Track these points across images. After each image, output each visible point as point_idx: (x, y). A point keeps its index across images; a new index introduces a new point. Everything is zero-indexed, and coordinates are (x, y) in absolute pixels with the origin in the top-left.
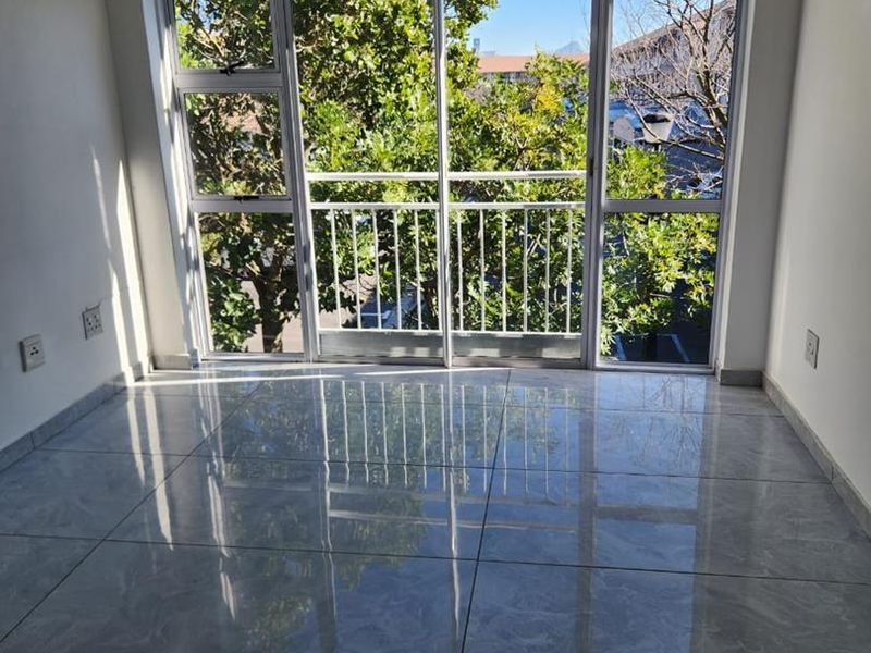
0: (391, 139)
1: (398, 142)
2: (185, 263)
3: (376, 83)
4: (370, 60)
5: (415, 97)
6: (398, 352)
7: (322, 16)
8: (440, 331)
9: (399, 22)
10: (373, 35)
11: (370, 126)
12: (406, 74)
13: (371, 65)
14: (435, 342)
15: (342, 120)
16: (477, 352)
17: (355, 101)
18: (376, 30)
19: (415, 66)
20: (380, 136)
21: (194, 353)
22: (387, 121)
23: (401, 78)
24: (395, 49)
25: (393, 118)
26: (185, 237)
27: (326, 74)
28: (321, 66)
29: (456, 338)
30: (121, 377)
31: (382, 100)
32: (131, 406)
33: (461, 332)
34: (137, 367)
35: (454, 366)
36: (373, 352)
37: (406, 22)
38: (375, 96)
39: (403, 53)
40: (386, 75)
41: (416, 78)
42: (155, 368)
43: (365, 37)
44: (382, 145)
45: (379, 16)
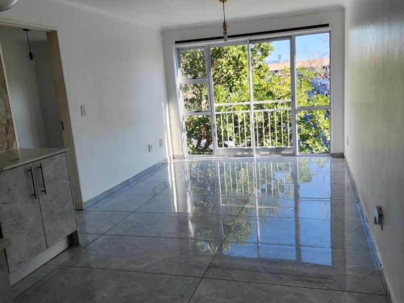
0: (238, 95)
1: (240, 96)
2: (182, 131)
3: (233, 79)
4: (231, 72)
5: (245, 82)
6: (239, 153)
7: (216, 59)
8: (251, 147)
9: (240, 59)
10: (232, 64)
11: (231, 91)
12: (243, 75)
13: (232, 73)
14: (251, 150)
15: (222, 90)
16: (262, 153)
17: (226, 85)
18: (233, 62)
19: (246, 72)
20: (234, 94)
21: (184, 155)
22: (236, 90)
23: (241, 76)
24: (239, 67)
25: (238, 89)
26: (182, 123)
27: (217, 76)
28: (215, 73)
29: (256, 149)
30: (166, 159)
31: (235, 84)
32: (169, 167)
33: (258, 147)
34: (170, 157)
35: (256, 156)
36: (232, 154)
37: (243, 59)
38: (233, 82)
39: (242, 68)
40: (237, 75)
41: (246, 76)
42: (174, 159)
43: (230, 63)
44: (235, 96)
45: (234, 58)
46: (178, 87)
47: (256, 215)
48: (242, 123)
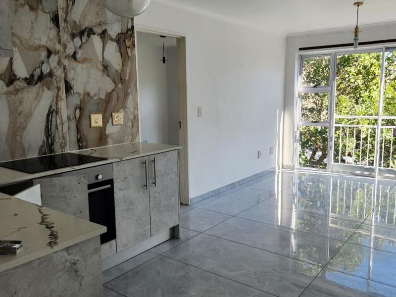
0: (364, 108)
1: (366, 108)
2: (295, 140)
3: (361, 90)
4: (360, 82)
5: (374, 94)
6: (358, 172)
7: (343, 68)
8: (374, 167)
9: (373, 69)
10: (361, 73)
11: (357, 103)
12: (374, 86)
13: (360, 84)
14: (373, 170)
15: (347, 101)
16: (386, 175)
17: (352, 95)
18: (363, 71)
19: (377, 83)
20: (360, 106)
21: (294, 165)
22: (363, 102)
23: (372, 87)
24: (370, 77)
25: (366, 101)
26: (296, 132)
27: (342, 86)
28: (341, 83)
29: (380, 170)
30: (275, 168)
31: (362, 95)
32: (276, 176)
33: (382, 168)
34: (279, 166)
35: (378, 178)
36: (349, 171)
37: (375, 68)
38: (360, 94)
39: (373, 79)
40: (366, 86)
41: (377, 87)
42: (283, 168)
43: (359, 73)
44: (360, 109)
45: (365, 67)
46: (296, 95)
47: (370, 245)
48: (366, 139)
